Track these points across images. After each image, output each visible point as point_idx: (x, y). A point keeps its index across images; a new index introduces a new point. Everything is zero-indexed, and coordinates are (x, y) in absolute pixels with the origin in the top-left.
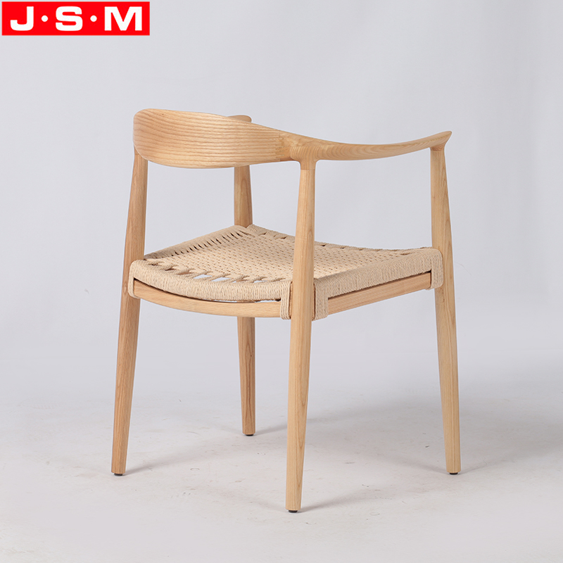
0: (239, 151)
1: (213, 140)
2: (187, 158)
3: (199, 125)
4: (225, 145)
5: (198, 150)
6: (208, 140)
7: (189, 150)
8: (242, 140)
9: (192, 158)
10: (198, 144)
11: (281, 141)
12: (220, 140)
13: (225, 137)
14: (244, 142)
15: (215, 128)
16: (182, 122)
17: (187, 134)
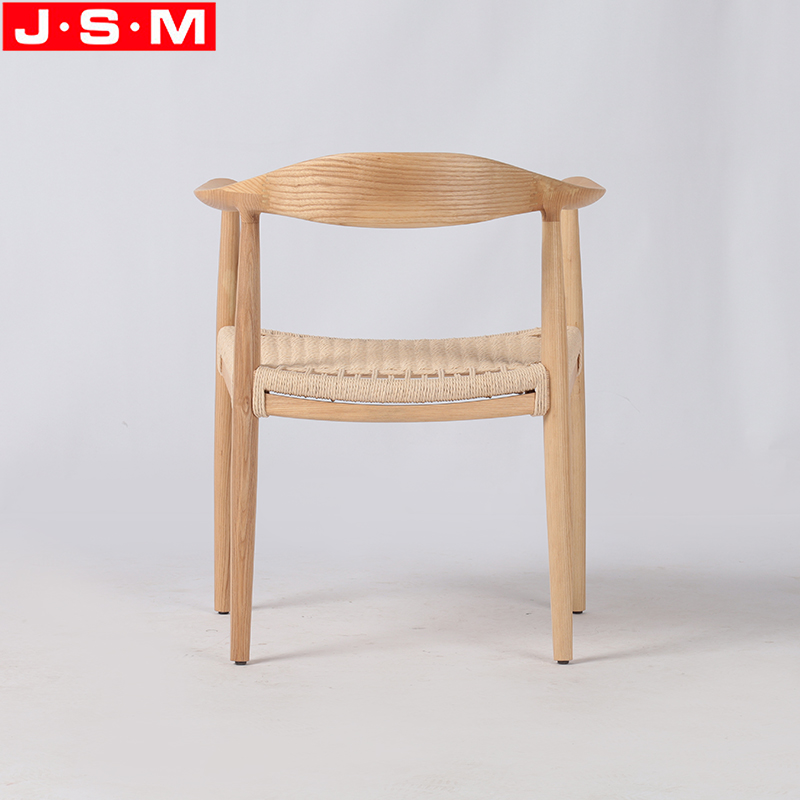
0: (494, 200)
1: (461, 188)
2: (420, 213)
3: (443, 168)
4: (478, 193)
5: (439, 203)
6: (456, 188)
7: (424, 203)
8: (497, 186)
9: (428, 213)
10: (441, 194)
11: (535, 185)
12: (472, 187)
13: (478, 182)
14: (500, 188)
15: (464, 172)
16: (414, 167)
17: (424, 182)
